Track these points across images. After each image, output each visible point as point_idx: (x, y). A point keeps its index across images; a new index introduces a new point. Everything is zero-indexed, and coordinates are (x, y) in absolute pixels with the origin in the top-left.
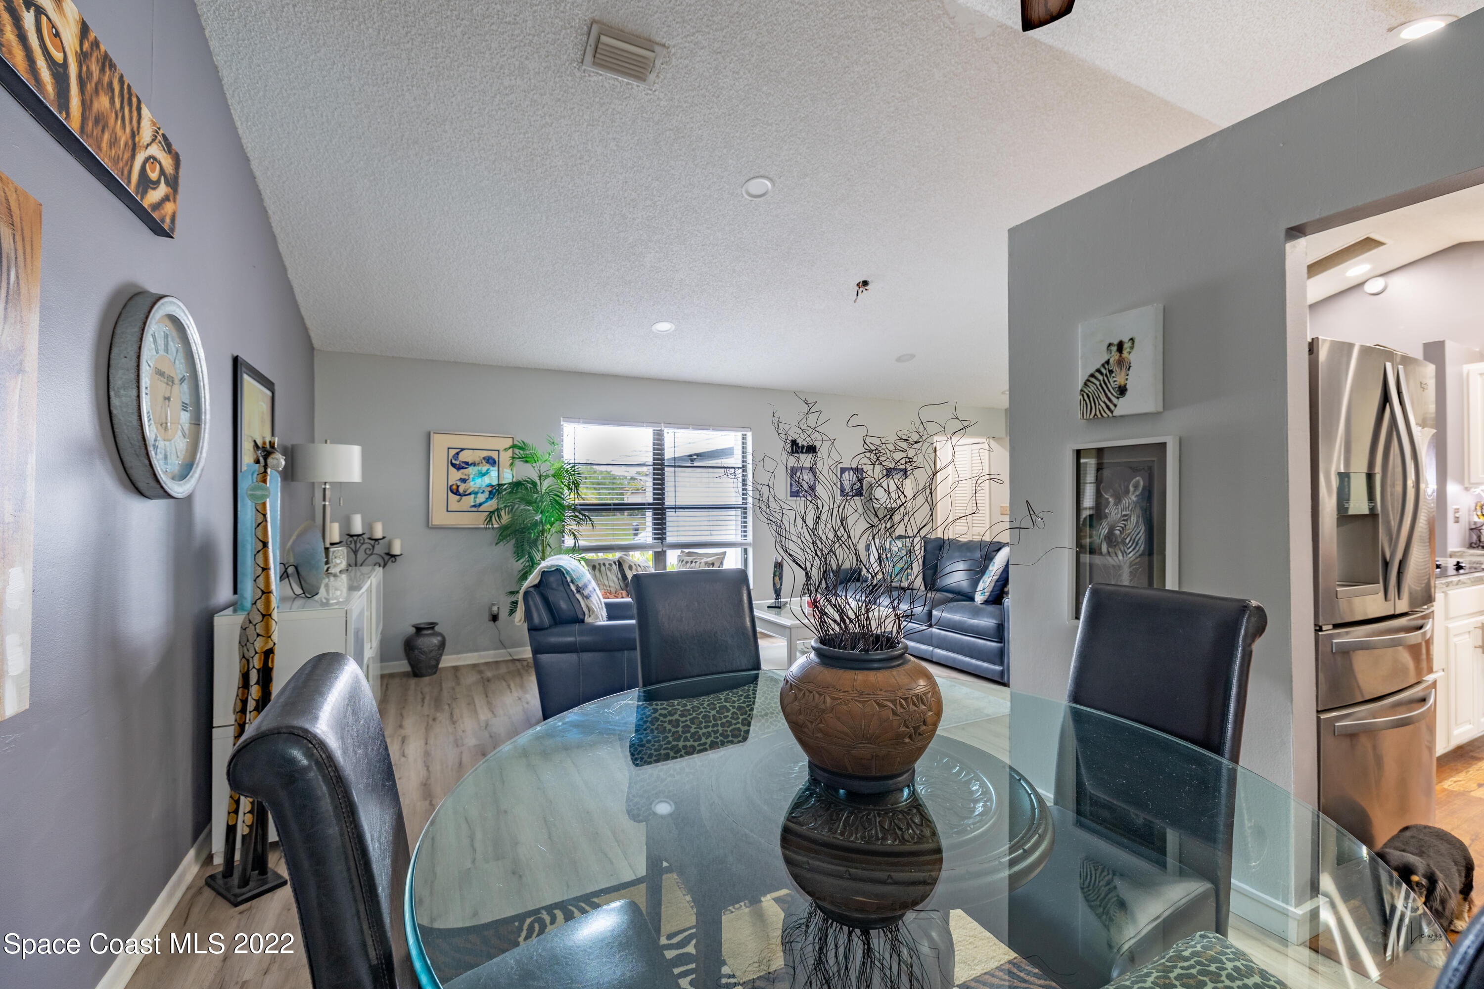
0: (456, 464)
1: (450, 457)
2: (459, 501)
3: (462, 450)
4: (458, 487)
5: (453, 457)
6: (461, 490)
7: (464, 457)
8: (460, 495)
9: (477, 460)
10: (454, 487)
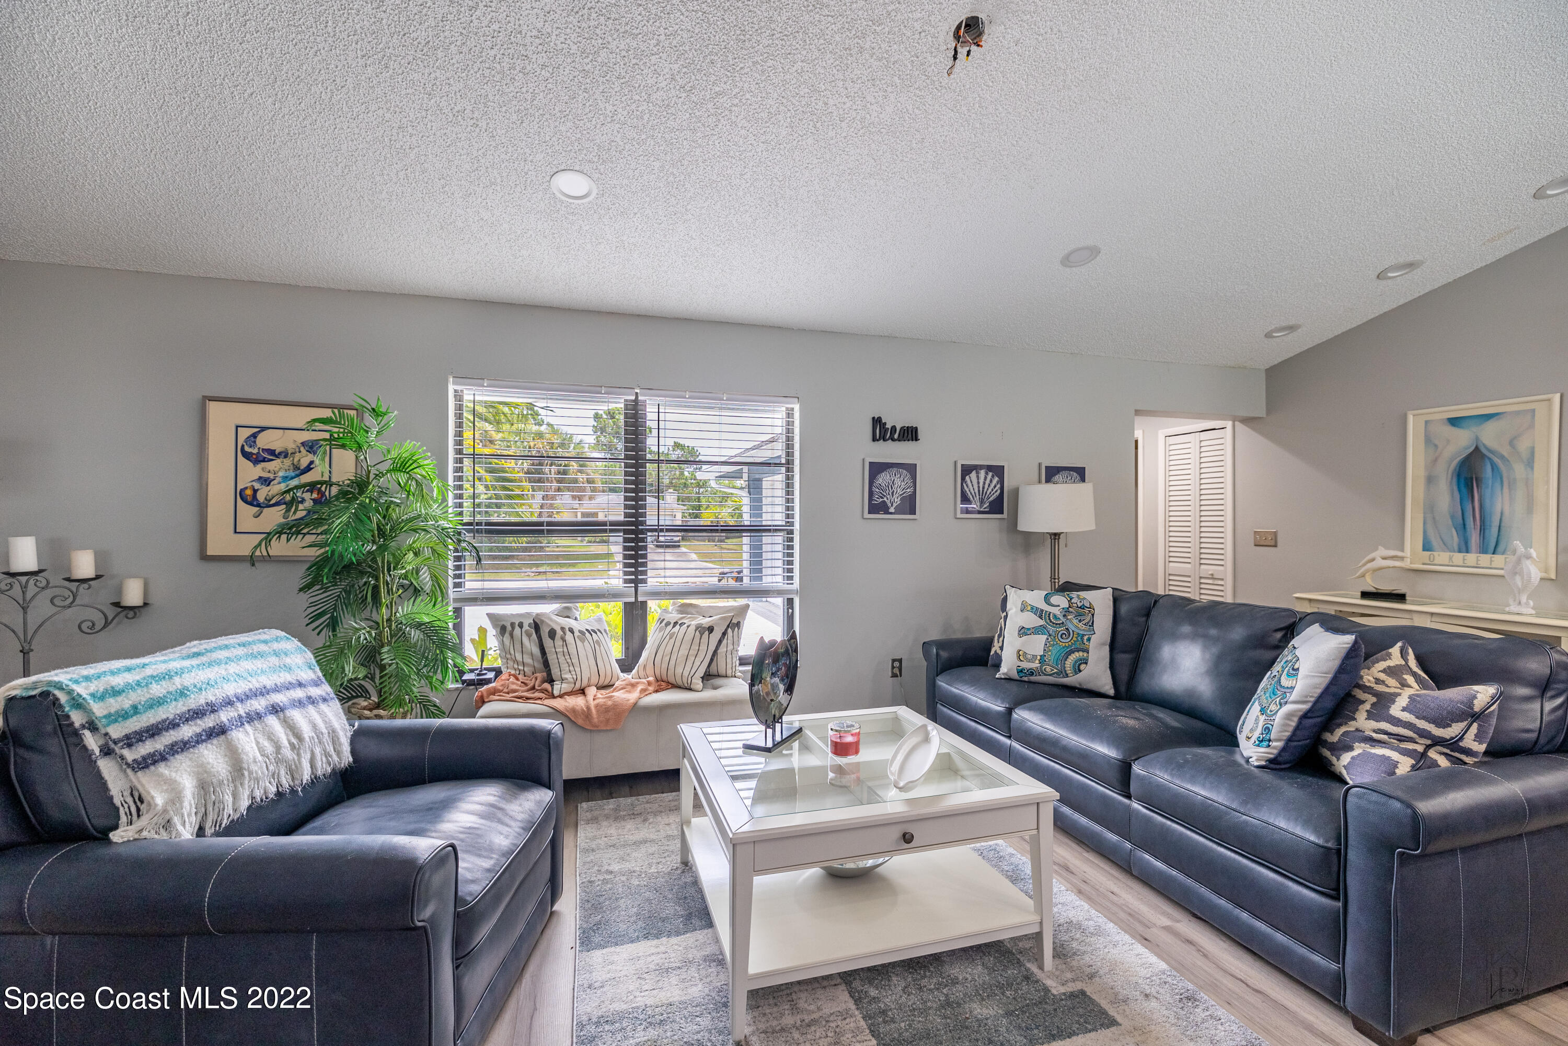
0: (252, 454)
1: (241, 441)
2: (257, 516)
3: (263, 429)
4: (255, 491)
5: (246, 441)
6: (261, 497)
7: (265, 440)
8: (259, 505)
9: (291, 447)
10: (249, 492)
